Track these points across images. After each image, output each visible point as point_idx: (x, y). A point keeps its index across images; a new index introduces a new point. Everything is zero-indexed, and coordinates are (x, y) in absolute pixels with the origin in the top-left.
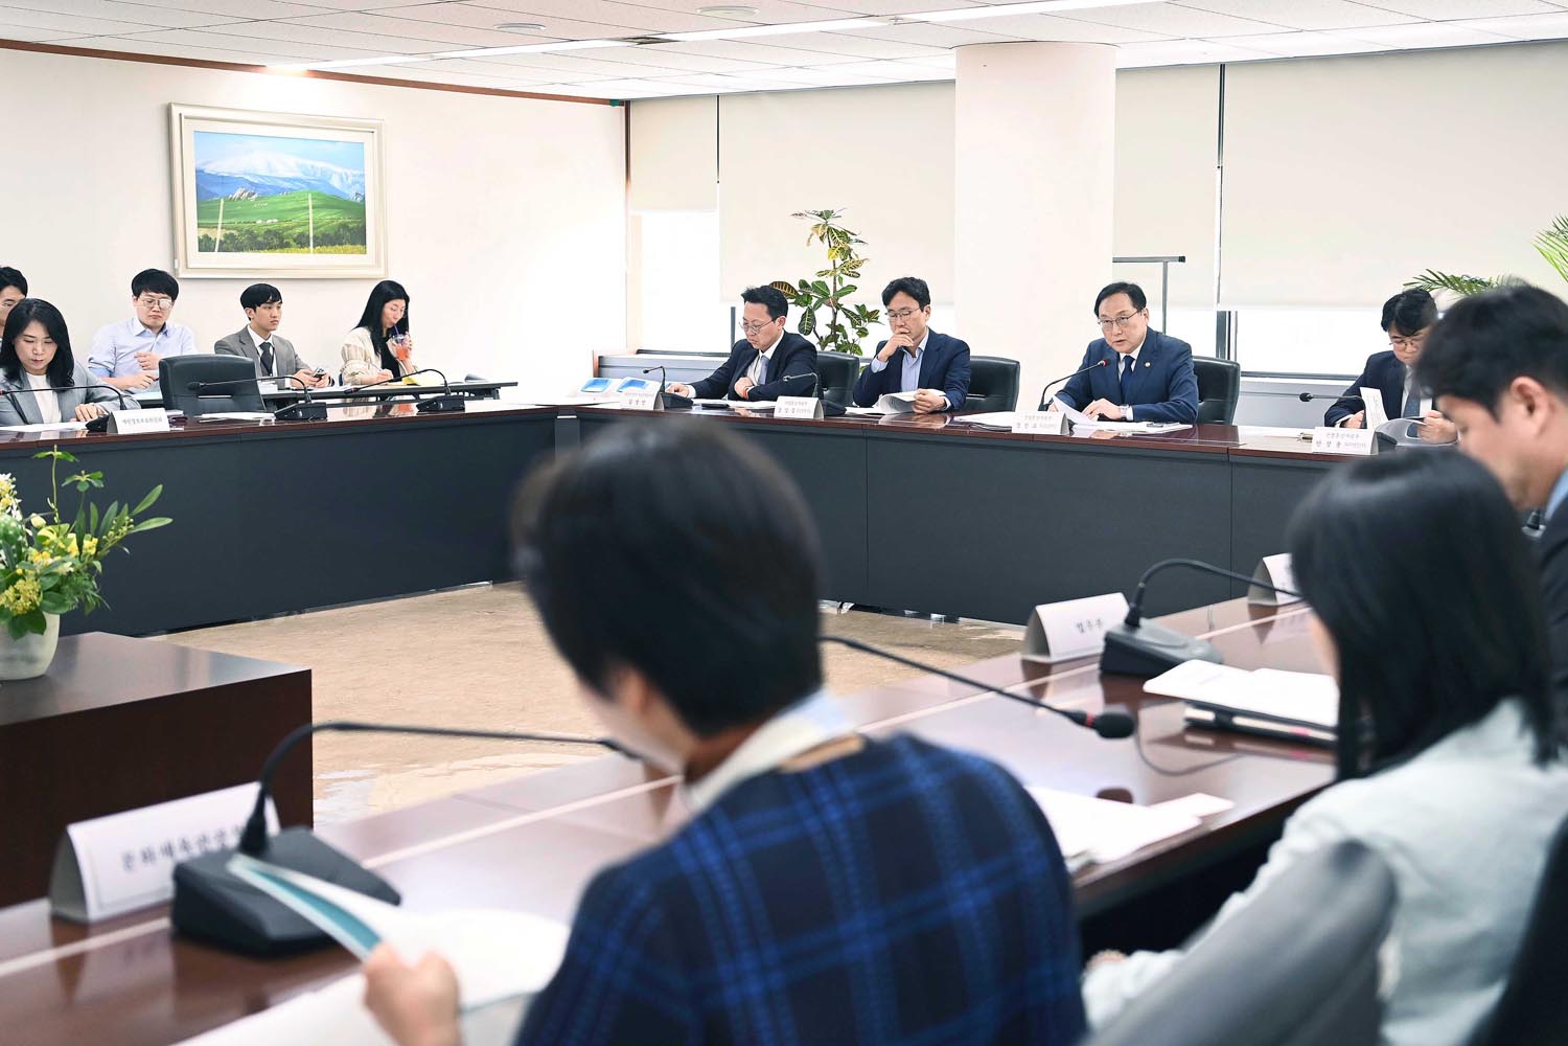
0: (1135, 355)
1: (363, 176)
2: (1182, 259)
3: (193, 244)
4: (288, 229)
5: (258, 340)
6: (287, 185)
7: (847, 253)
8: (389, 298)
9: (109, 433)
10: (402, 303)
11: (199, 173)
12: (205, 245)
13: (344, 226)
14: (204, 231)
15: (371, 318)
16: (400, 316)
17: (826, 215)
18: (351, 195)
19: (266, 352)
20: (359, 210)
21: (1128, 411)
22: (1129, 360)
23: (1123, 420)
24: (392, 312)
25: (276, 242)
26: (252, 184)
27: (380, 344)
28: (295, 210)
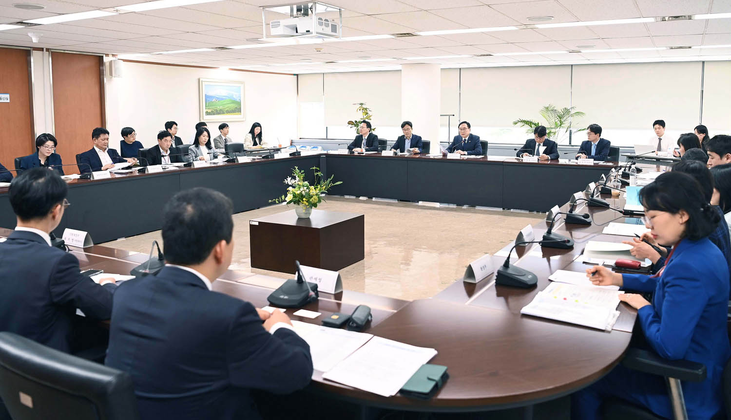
0: (467, 139)
1: (240, 95)
2: (454, 115)
3: (204, 114)
4: (224, 109)
5: (224, 138)
6: (224, 98)
7: (367, 113)
8: (256, 126)
9: (236, 163)
10: (259, 128)
11: (206, 95)
12: (208, 114)
13: (236, 108)
14: (207, 110)
15: (252, 131)
16: (259, 131)
17: (362, 104)
18: (238, 100)
19: (226, 141)
20: (239, 104)
21: (466, 153)
22: (465, 140)
23: (465, 155)
24: (257, 131)
25: (222, 112)
26: (217, 98)
27: (254, 138)
28: (226, 104)
